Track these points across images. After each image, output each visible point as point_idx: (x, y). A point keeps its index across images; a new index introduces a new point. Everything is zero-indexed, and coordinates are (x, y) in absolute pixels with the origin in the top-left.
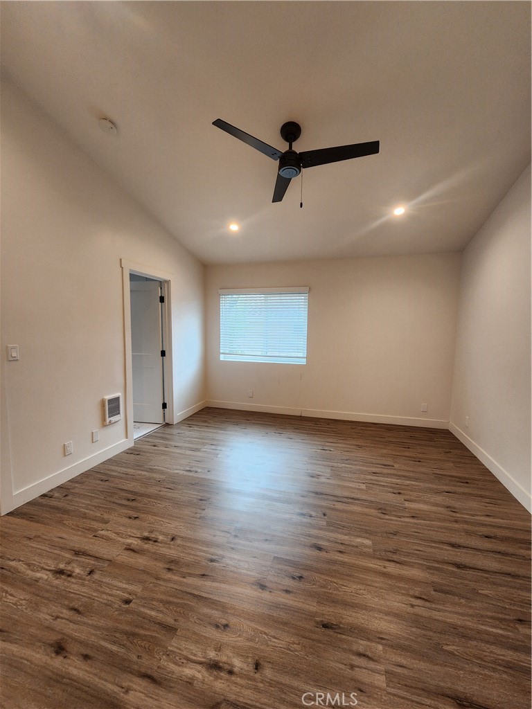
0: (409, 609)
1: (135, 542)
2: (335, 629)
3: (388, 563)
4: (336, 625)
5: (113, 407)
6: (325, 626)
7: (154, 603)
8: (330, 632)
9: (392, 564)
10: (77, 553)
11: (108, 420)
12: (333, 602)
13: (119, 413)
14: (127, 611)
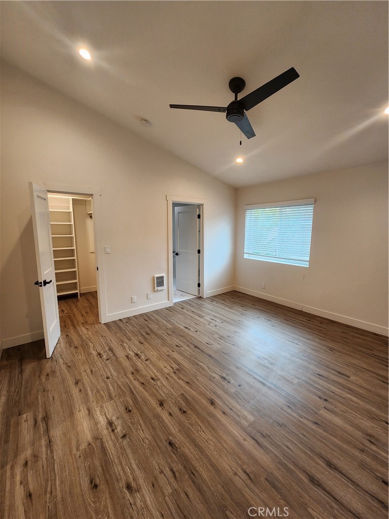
0: (231, 474)
1: (132, 354)
2: (174, 449)
3: (251, 439)
4: (176, 447)
5: (160, 281)
6: (170, 444)
7: (115, 384)
8: (169, 448)
9: (252, 442)
10: (111, 349)
11: (156, 288)
12: (188, 435)
13: (163, 285)
14: (105, 382)
